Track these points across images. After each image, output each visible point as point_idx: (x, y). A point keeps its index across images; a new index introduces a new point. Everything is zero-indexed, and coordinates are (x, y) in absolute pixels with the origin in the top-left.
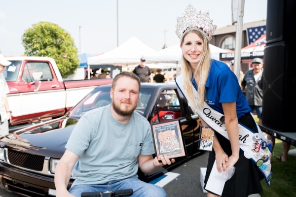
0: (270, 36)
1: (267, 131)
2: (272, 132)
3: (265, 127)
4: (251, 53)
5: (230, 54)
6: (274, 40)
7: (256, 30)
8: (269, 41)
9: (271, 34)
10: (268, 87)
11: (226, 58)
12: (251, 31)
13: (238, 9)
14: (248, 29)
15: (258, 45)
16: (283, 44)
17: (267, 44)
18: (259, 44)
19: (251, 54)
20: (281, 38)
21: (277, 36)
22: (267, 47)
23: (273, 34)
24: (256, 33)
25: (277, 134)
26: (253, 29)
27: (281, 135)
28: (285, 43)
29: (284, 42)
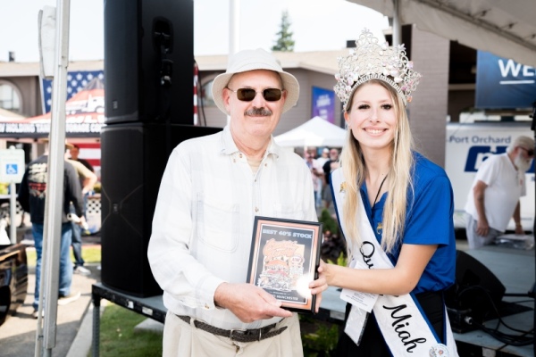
0: (114, 110)
1: (114, 297)
2: (125, 299)
3: (109, 290)
5: (13, 125)
6: (123, 118)
8: (111, 119)
9: (116, 106)
10: (113, 209)
11: (5, 133)
13: (55, 50)
15: (70, 114)
16: (139, 128)
17: (109, 124)
18: (73, 113)
20: (135, 116)
21: (128, 112)
22: (108, 129)
23: (119, 105)
25: (135, 304)
27: (144, 305)
28: (143, 127)
29: (141, 124)
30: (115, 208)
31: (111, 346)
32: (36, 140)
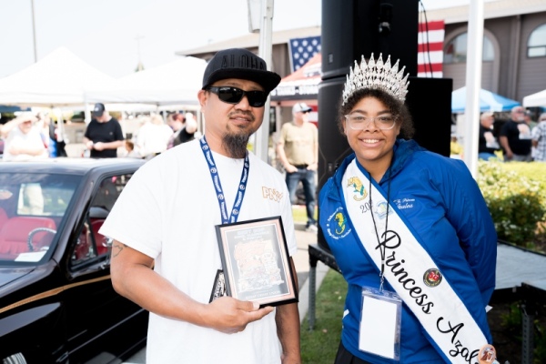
4: (297, 88)
7: (305, 43)
9: (331, 60)
10: (328, 168)
12: (296, 44)
14: (292, 41)
15: (308, 77)
18: (311, 75)
19: (297, 91)
24: (305, 49)
26: (300, 41)
30: (330, 167)
31: (330, 307)
32: (279, 104)
